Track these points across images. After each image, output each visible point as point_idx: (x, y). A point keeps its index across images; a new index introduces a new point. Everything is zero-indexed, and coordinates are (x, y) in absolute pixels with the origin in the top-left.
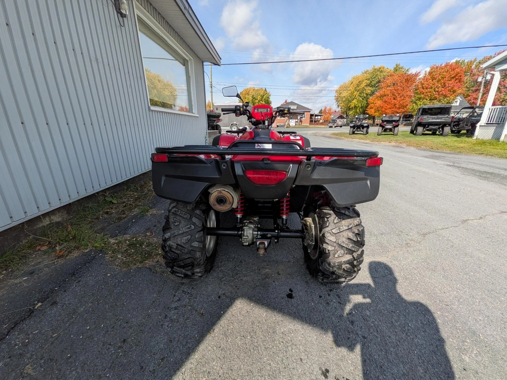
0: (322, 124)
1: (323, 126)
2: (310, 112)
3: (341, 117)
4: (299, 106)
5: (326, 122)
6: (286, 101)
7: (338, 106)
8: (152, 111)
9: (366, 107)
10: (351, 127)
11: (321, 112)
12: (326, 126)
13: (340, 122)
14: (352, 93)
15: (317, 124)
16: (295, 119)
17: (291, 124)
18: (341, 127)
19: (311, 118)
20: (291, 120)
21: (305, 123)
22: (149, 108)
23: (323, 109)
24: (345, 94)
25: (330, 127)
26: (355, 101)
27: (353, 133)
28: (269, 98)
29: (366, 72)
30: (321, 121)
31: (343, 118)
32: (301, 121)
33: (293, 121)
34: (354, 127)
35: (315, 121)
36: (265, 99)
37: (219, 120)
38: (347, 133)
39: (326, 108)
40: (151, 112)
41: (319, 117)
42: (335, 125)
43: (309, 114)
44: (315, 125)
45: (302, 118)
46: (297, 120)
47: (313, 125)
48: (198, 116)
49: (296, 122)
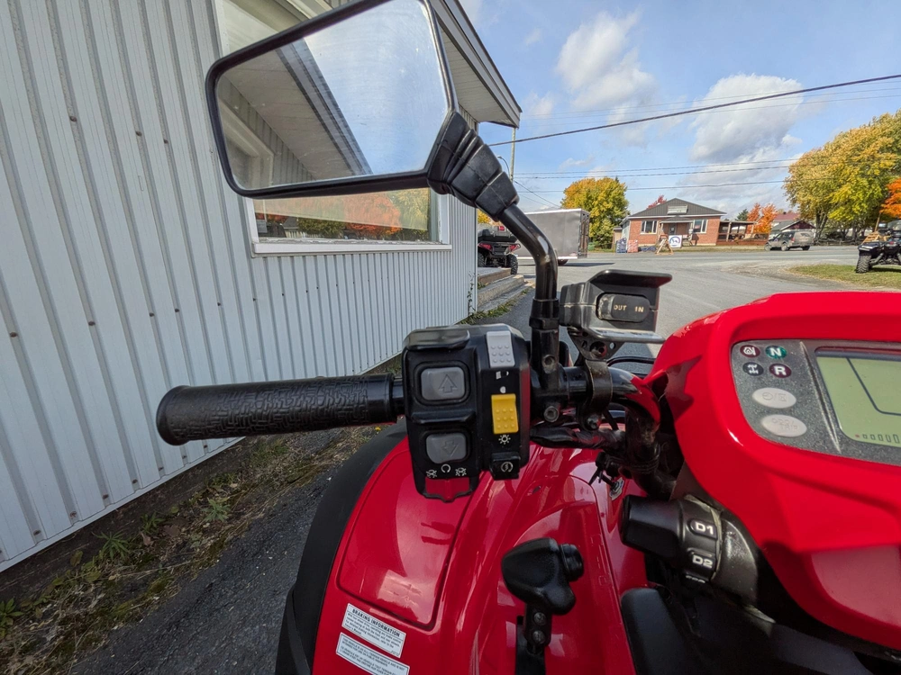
0: (750, 242)
1: (755, 247)
2: (719, 217)
3: (803, 225)
4: (692, 208)
5: (761, 237)
6: (660, 199)
7: (794, 202)
8: (265, 256)
9: (882, 201)
10: (862, 253)
11: (744, 215)
12: (762, 248)
13: (802, 236)
14: (839, 171)
15: (737, 243)
16: (682, 234)
17: (671, 245)
18: (806, 248)
19: (720, 230)
20: (670, 237)
21: (706, 241)
22: (249, 248)
23: (750, 210)
24: (818, 174)
25: (773, 249)
26: (846, 189)
27: (870, 268)
28: (623, 195)
29: (881, 121)
30: (747, 236)
31: (809, 227)
32: (695, 238)
33: (675, 239)
34: (874, 253)
35: (731, 237)
36: (614, 198)
37: (515, 245)
38: (849, 268)
39: (757, 207)
40: (258, 264)
41: (742, 228)
42: (790, 243)
43: (717, 222)
44: (732, 244)
45: (698, 230)
46: (685, 236)
47: (727, 244)
48: (450, 247)
49: (683, 239)
